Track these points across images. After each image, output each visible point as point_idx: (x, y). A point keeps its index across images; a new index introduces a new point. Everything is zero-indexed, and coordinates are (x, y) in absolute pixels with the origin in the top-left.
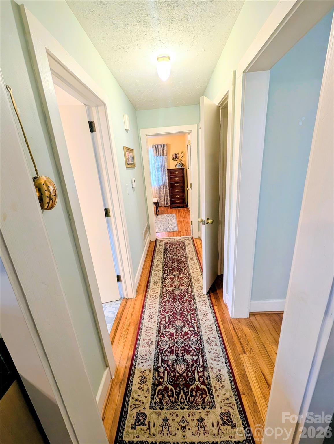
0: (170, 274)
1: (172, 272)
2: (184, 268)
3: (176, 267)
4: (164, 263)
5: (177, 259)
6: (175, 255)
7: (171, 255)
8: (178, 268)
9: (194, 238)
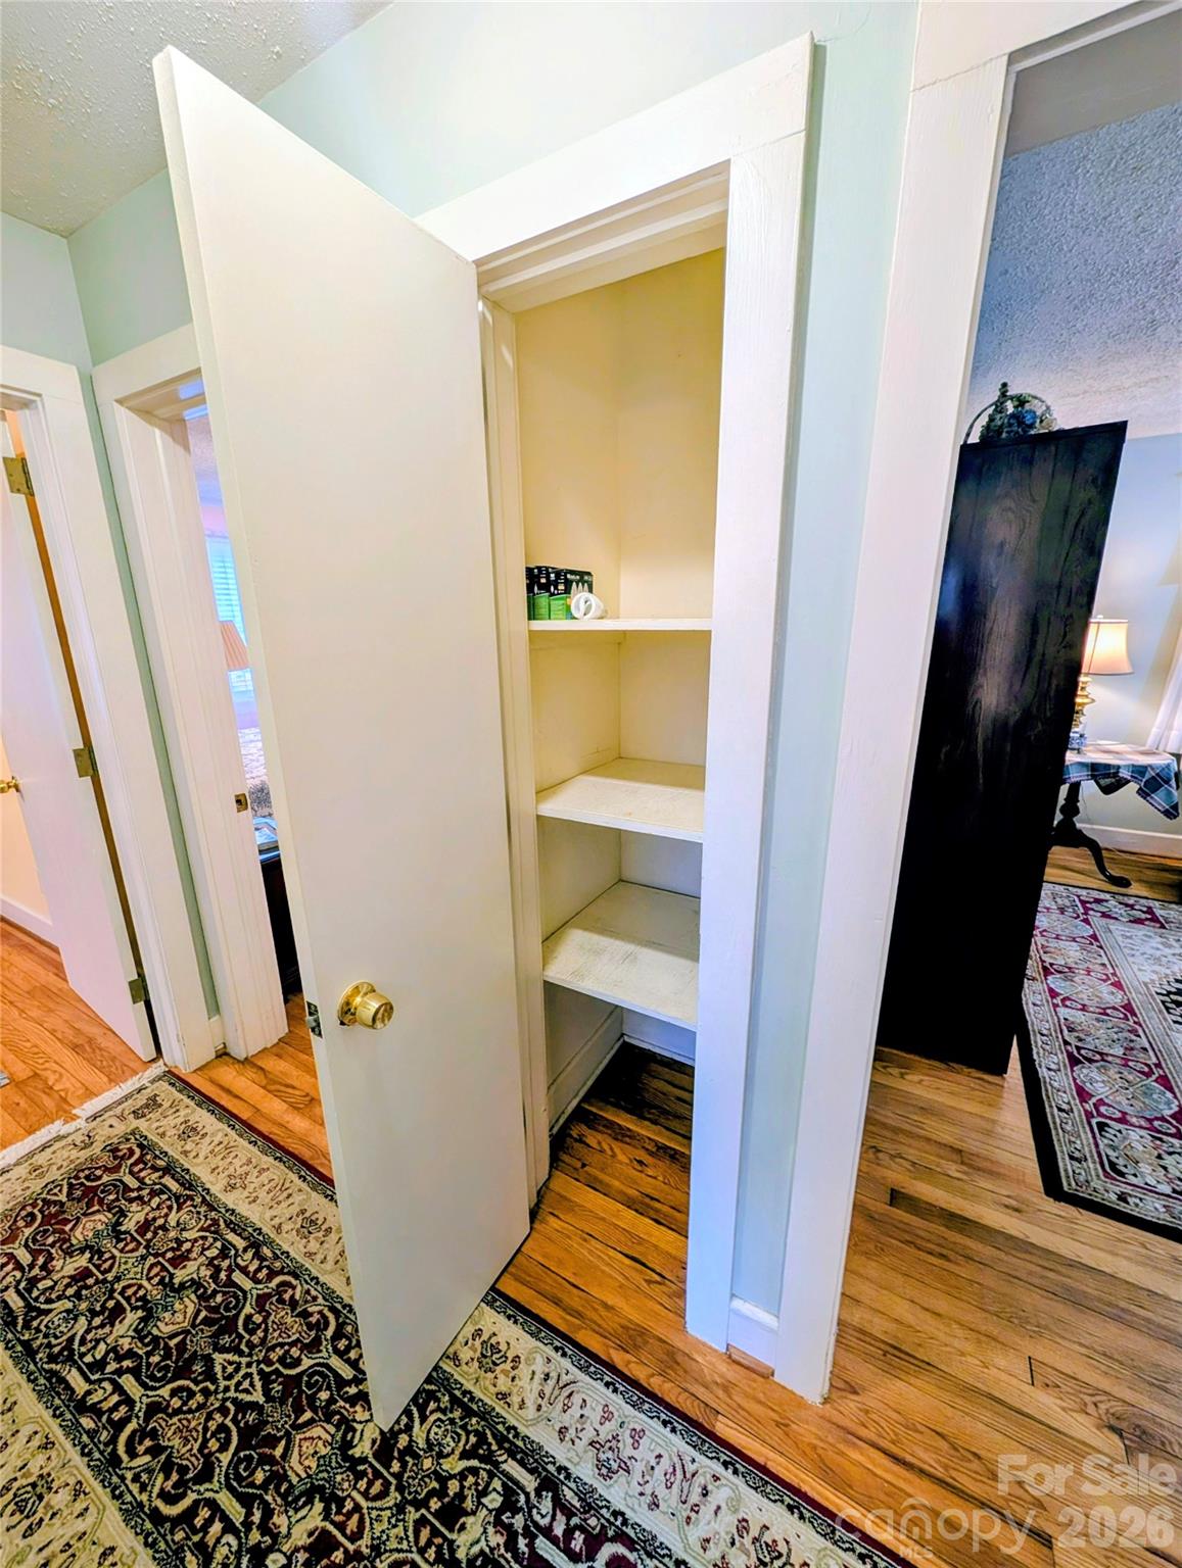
0: (268, 1513)
1: (277, 1478)
2: (326, 1347)
3: (258, 1397)
4: (115, 1461)
5: (207, 1321)
6: (155, 1293)
7: (120, 1329)
8: (285, 1394)
9: (184, 1071)
